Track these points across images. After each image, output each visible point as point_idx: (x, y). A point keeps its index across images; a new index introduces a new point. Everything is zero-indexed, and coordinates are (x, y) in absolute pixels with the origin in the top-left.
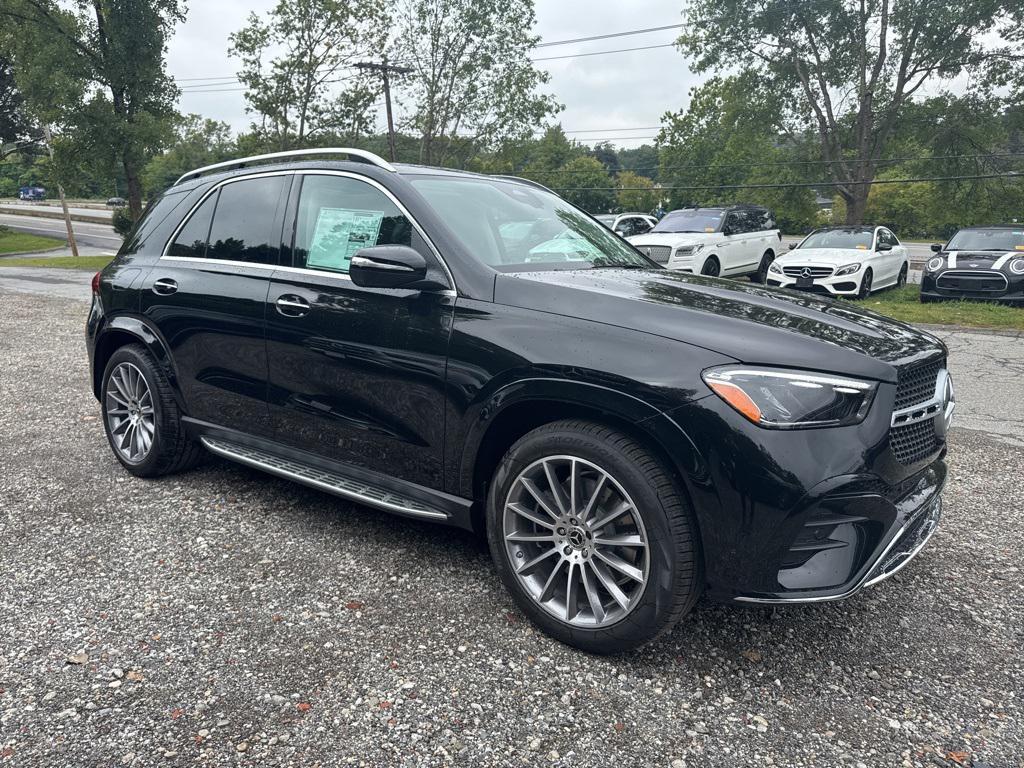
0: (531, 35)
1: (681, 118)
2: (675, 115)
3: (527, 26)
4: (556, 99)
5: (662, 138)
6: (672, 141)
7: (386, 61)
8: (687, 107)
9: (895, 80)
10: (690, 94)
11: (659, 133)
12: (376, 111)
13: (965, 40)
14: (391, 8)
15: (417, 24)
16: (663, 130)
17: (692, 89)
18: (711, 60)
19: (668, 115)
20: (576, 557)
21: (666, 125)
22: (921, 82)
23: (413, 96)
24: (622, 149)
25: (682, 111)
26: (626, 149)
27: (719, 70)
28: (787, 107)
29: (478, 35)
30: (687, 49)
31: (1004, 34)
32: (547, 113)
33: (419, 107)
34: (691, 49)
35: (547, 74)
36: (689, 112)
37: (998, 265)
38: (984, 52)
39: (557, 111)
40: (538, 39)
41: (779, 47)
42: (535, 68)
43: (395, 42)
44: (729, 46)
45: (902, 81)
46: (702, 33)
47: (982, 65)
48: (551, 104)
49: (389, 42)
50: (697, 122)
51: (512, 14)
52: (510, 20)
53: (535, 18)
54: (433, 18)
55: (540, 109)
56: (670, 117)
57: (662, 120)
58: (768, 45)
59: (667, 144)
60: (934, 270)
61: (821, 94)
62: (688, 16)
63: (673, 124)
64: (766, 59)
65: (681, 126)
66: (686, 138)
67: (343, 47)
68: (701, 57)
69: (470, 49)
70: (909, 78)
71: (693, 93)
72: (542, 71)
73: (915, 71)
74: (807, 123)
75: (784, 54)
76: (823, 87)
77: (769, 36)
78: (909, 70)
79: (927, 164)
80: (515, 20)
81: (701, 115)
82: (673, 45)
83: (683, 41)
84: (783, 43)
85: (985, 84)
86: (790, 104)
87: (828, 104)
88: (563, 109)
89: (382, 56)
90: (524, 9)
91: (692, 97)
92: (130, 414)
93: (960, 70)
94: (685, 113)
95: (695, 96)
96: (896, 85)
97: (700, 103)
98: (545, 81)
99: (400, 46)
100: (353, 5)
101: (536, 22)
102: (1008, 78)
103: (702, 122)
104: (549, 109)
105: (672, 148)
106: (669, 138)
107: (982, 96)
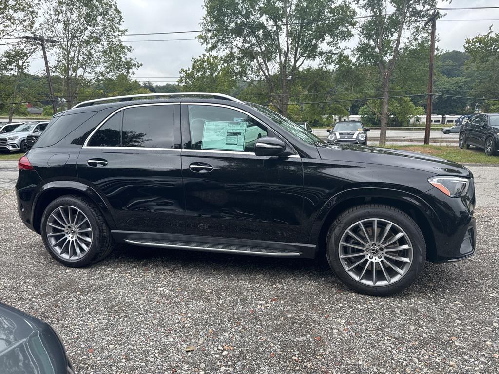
0: (122, 28)
1: (189, 72)
2: (186, 70)
3: (119, 23)
4: (137, 61)
5: (181, 81)
6: (186, 83)
7: (35, 35)
8: (191, 67)
9: (293, 60)
10: (192, 61)
11: (179, 79)
12: (29, 62)
13: (316, 46)
14: (37, 7)
15: (54, 17)
16: (181, 77)
17: (193, 59)
18: (214, 47)
19: (183, 70)
20: (376, 259)
21: (182, 75)
22: (303, 62)
23: (54, 56)
24: (157, 85)
25: (189, 69)
26: (158, 86)
27: (218, 52)
28: (249, 70)
29: (90, 26)
30: (202, 41)
31: (328, 44)
32: (134, 68)
33: (57, 61)
34: (204, 41)
35: (131, 48)
36: (192, 69)
37: (355, 137)
38: (324, 51)
39: (139, 67)
40: (126, 31)
41: (243, 43)
42: (124, 44)
43: (40, 26)
44: (223, 41)
45: (296, 61)
46: (209, 35)
47: (323, 56)
48: (135, 63)
49: (37, 25)
50: (196, 74)
51: (109, 17)
52: (109, 20)
53: (123, 20)
54: (64, 15)
55: (129, 65)
56: (184, 71)
57: (180, 72)
58: (238, 42)
59: (184, 84)
60: (331, 140)
61: (264, 65)
62: (202, 26)
63: (185, 75)
64: (239, 48)
65: (189, 76)
66: (192, 81)
67: (7, 26)
68: (210, 45)
69: (87, 33)
70: (298, 60)
71: (193, 60)
72: (128, 46)
73: (300, 57)
74: (258, 77)
75: (246, 47)
76: (265, 62)
77: (238, 38)
78: (298, 56)
79: (307, 96)
80: (112, 20)
81: (198, 71)
82: (195, 39)
83: (201, 37)
84: (245, 41)
85: (325, 64)
86: (250, 69)
87: (267, 69)
88: (141, 65)
89: (32, 33)
90: (117, 15)
91: (193, 63)
92: (66, 234)
93: (316, 58)
94: (191, 70)
95: (194, 62)
96: (293, 63)
97: (197, 65)
98: (130, 51)
99: (43, 28)
100: (11, 3)
101: (123, 22)
102: (332, 62)
103: (199, 74)
104: (135, 65)
105: (186, 86)
106: (184, 81)
107: (324, 69)
